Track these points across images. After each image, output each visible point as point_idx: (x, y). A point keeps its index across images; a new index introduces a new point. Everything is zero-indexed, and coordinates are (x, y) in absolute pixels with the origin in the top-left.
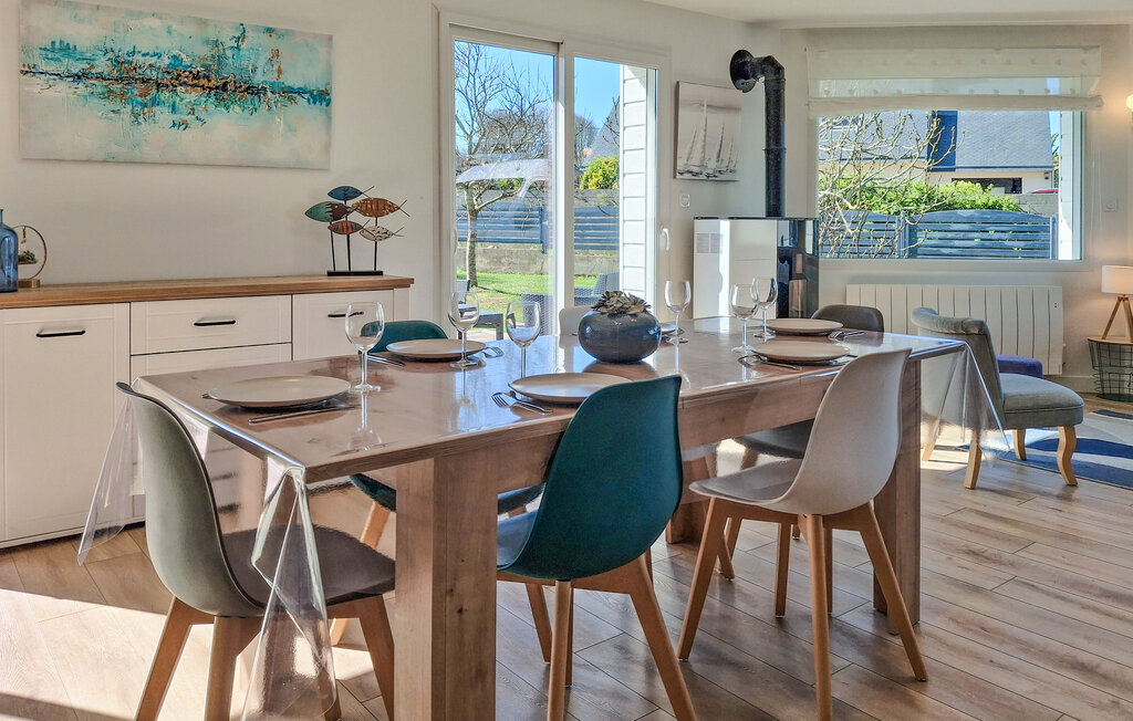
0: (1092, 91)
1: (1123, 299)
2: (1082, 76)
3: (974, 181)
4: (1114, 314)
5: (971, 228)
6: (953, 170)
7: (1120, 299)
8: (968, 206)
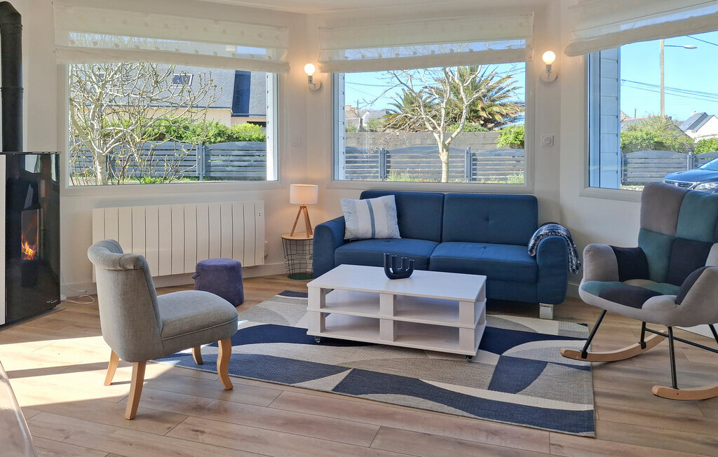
0: (283, 58)
1: (303, 207)
2: (277, 48)
3: (255, 123)
4: (298, 218)
5: (245, 154)
6: (248, 116)
7: (301, 208)
8: (247, 139)
